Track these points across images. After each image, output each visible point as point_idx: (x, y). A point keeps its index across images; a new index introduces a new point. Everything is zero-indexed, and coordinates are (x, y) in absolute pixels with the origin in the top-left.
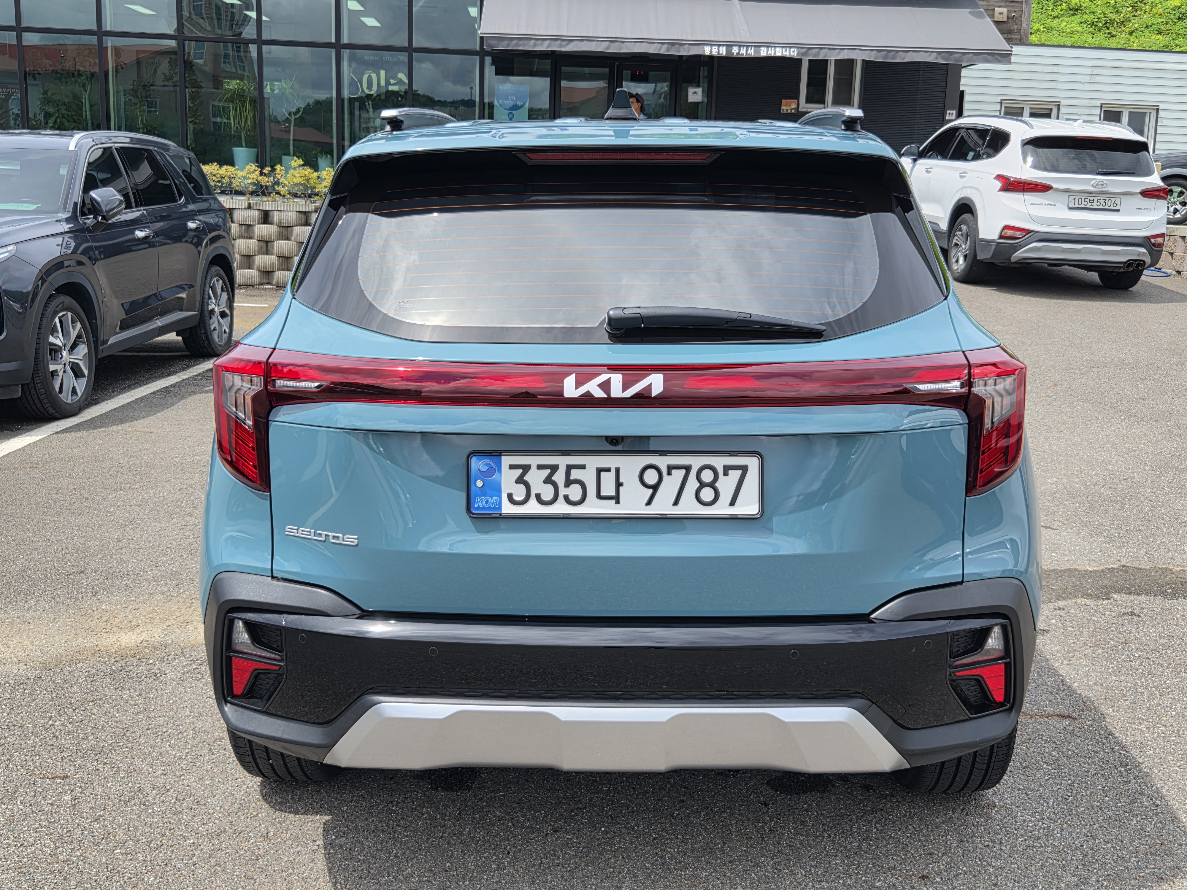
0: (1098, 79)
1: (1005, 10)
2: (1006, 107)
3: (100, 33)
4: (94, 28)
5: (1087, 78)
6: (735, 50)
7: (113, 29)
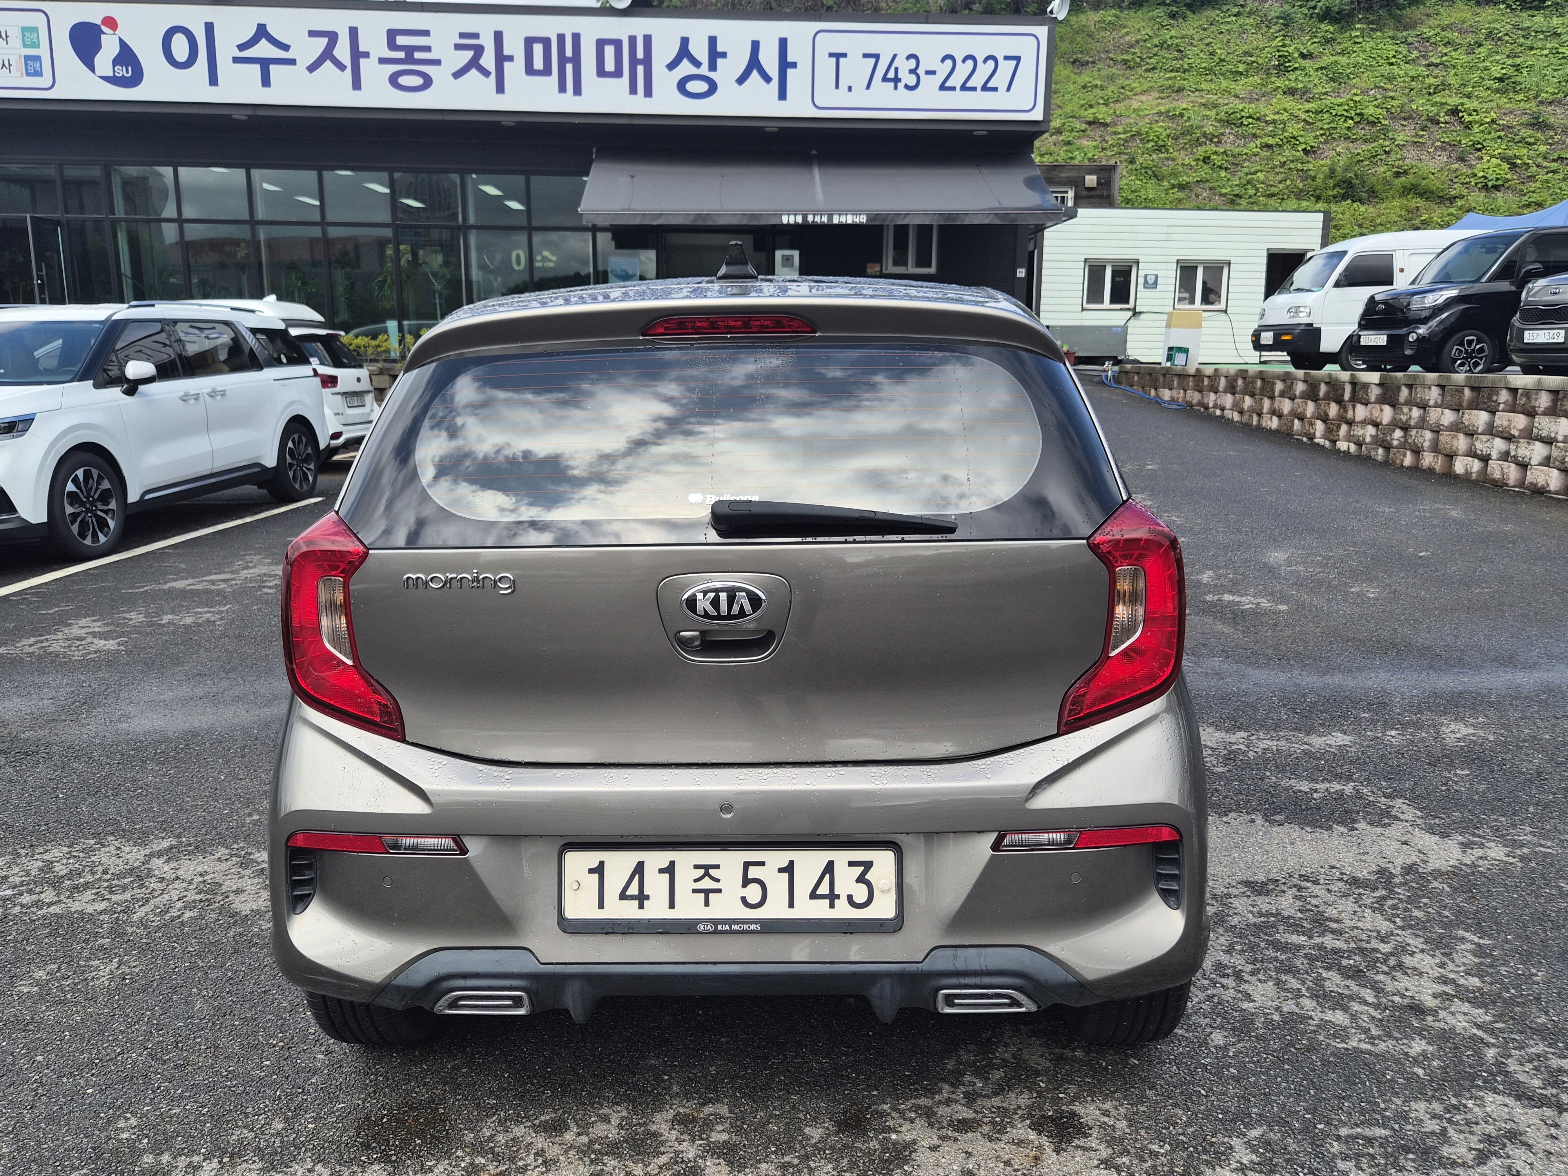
0: (1174, 237)
1: (1094, 178)
2: (1090, 266)
3: (253, 223)
4: (246, 217)
5: (1163, 237)
6: (810, 218)
7: (265, 219)
